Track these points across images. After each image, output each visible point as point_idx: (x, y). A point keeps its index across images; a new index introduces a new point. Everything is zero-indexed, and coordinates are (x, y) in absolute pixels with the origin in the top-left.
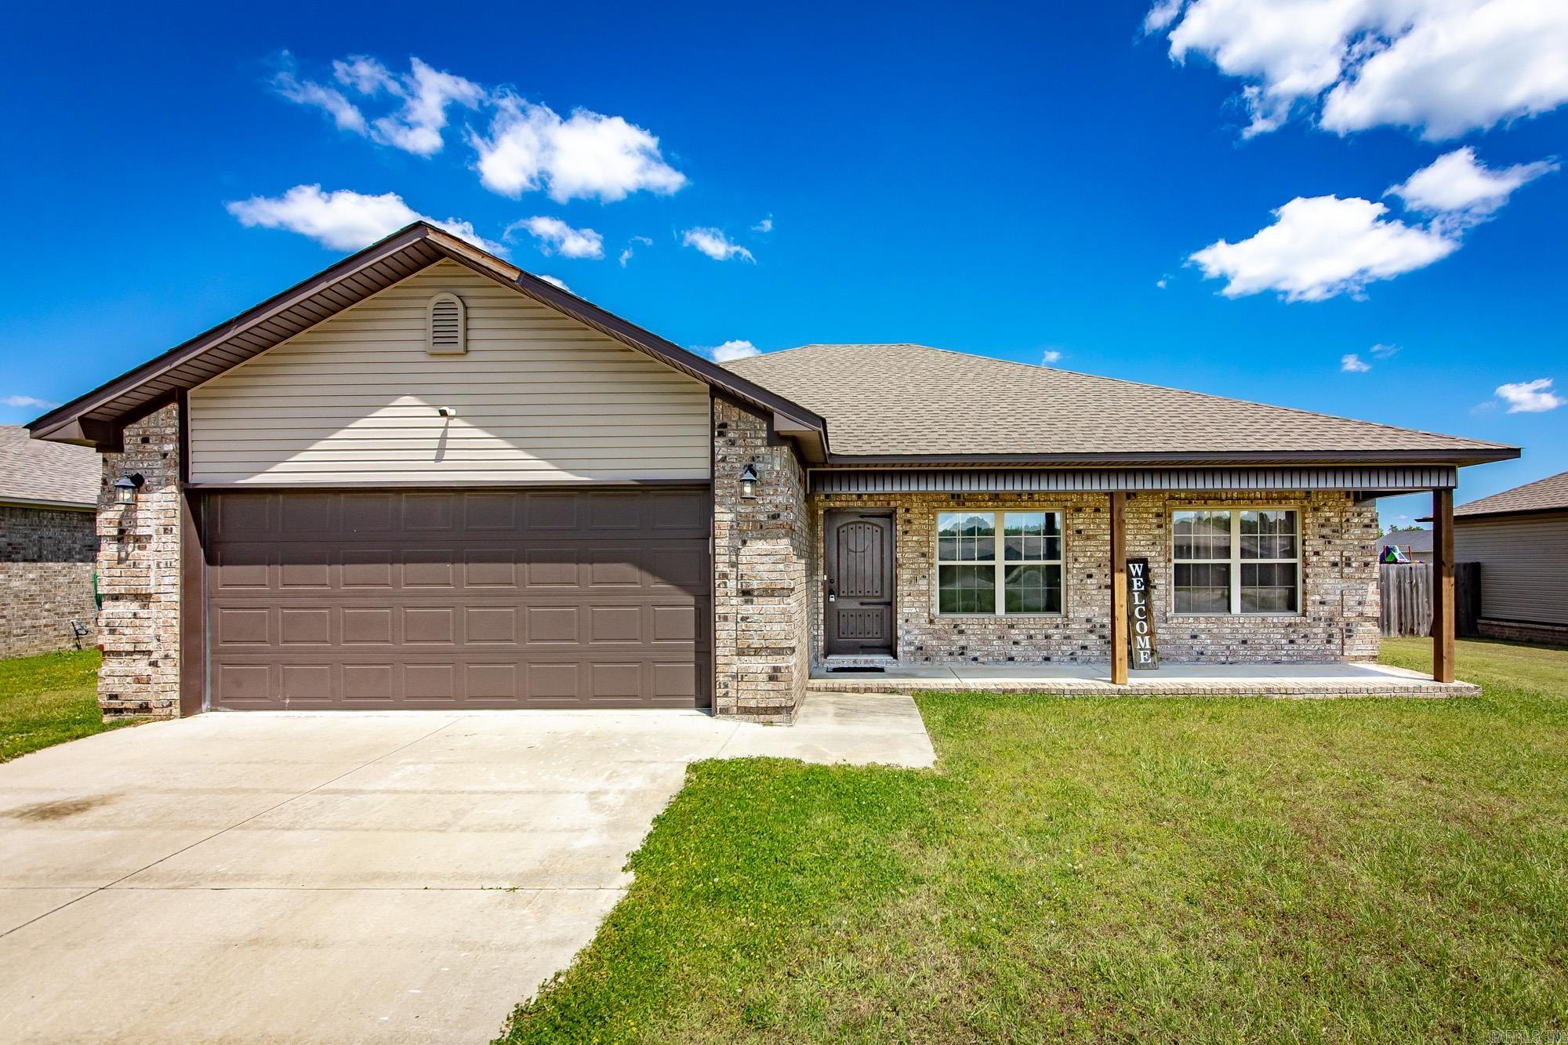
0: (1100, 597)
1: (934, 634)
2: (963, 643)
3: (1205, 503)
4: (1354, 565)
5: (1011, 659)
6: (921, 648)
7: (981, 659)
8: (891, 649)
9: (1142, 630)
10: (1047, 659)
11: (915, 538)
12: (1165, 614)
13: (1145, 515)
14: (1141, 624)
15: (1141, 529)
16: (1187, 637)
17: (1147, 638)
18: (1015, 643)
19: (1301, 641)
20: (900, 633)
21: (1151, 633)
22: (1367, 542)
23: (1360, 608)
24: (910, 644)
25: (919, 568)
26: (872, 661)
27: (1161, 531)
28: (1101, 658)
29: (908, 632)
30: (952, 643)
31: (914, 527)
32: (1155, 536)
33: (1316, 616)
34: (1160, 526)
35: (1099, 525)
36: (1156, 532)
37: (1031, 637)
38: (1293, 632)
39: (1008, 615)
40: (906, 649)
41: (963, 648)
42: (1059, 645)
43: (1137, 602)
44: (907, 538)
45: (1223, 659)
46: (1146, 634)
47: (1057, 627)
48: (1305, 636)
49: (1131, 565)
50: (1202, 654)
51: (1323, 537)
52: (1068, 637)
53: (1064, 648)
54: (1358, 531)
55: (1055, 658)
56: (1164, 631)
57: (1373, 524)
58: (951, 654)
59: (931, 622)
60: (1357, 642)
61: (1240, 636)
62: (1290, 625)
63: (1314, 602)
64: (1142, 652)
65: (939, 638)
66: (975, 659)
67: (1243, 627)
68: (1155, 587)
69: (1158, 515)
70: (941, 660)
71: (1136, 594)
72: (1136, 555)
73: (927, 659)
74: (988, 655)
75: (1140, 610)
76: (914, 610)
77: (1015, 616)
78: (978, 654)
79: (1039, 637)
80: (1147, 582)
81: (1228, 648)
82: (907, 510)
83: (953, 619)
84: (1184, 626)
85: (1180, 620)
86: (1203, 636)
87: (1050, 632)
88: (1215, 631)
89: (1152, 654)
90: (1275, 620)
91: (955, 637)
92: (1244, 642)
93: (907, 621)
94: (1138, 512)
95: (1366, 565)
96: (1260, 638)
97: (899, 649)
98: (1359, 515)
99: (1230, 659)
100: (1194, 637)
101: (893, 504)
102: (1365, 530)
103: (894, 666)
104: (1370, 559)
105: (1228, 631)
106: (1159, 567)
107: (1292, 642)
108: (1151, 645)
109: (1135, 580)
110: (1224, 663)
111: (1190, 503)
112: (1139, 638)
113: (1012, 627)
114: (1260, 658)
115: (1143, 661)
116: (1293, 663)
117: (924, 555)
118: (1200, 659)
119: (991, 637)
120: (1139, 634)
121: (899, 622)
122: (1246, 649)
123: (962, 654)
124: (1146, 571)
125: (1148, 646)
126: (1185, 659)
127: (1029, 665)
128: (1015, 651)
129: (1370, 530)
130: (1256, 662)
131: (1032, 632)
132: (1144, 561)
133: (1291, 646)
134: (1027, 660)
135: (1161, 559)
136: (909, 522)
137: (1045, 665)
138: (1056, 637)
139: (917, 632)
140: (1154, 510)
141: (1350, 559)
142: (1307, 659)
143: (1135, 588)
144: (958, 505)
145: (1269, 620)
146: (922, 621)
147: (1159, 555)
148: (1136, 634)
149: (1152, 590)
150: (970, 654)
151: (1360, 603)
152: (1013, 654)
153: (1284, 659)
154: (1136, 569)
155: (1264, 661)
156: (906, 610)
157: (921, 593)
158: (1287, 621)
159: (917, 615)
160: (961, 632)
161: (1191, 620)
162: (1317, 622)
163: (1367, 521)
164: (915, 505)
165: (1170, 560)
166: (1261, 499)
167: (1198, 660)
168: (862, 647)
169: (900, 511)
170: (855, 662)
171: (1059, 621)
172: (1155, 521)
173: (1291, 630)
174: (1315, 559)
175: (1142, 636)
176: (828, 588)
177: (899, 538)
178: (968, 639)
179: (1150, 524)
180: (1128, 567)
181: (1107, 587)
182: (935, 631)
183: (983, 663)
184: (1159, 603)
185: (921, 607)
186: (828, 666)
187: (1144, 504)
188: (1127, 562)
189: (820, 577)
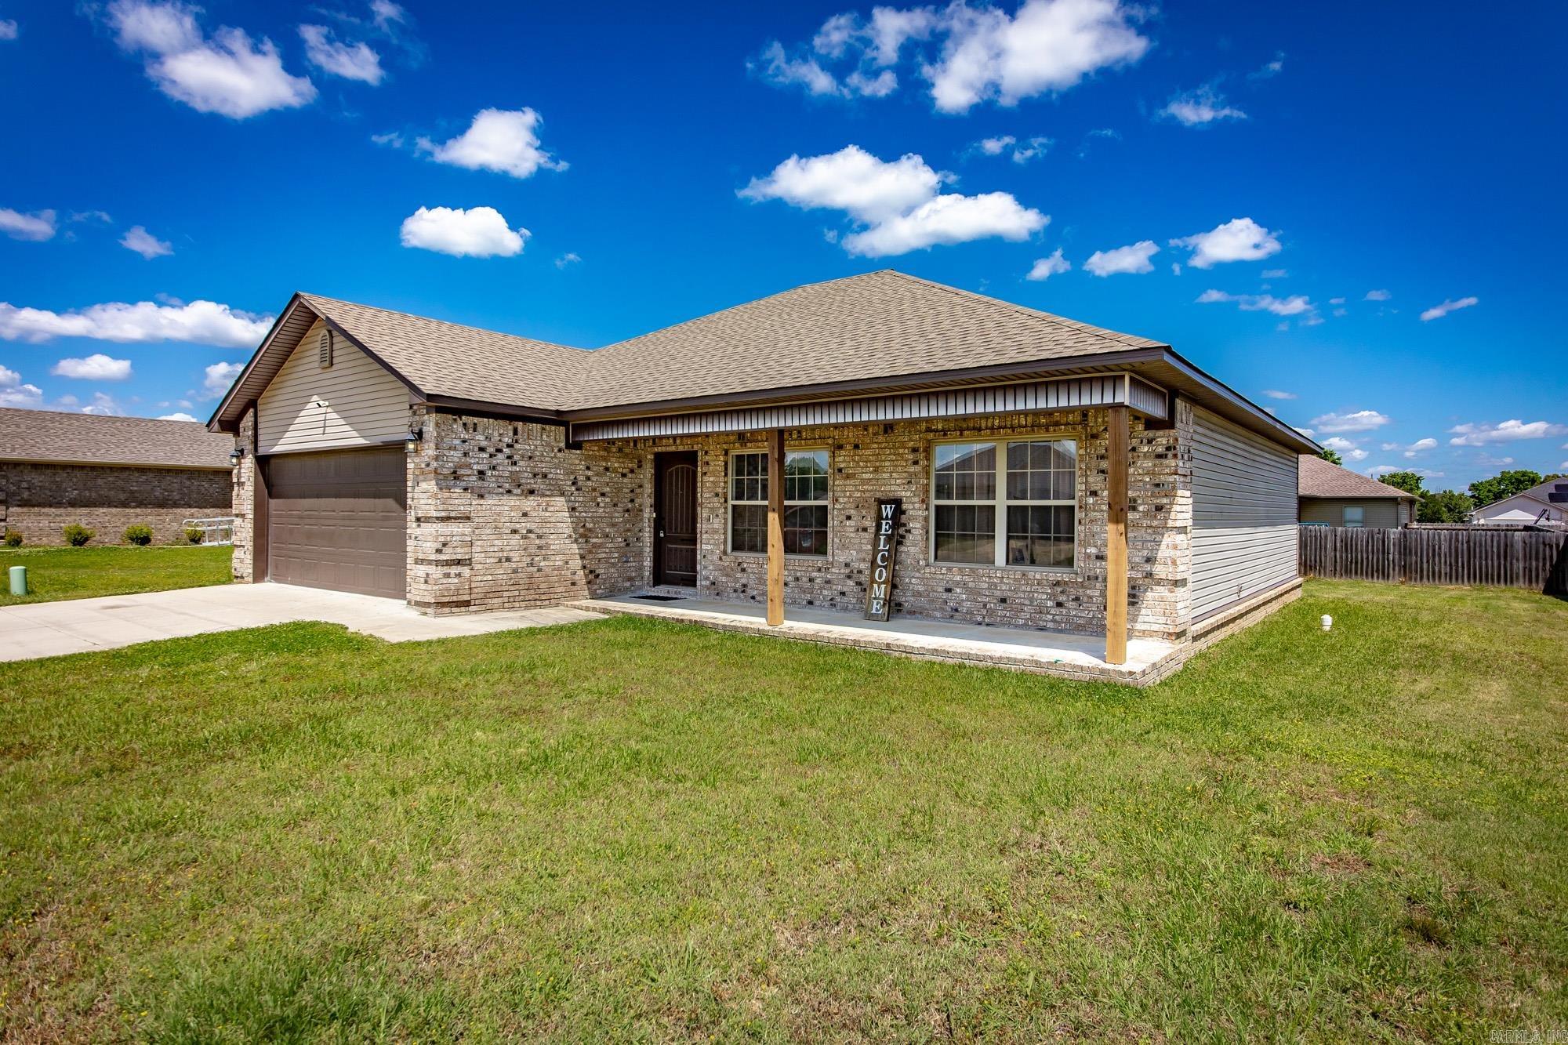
0: (858, 541)
1: (723, 569)
2: (744, 581)
3: (961, 435)
4: (1141, 508)
6: (714, 583)
7: (758, 598)
8: (691, 582)
9: (880, 578)
10: (810, 603)
11: (711, 479)
12: (918, 562)
13: (901, 451)
14: (881, 571)
15: (896, 466)
16: (941, 589)
17: (883, 587)
18: (786, 584)
19: (1071, 605)
20: (698, 568)
21: (888, 581)
22: (1163, 478)
23: (1148, 567)
24: (707, 578)
25: (714, 507)
26: (680, 593)
27: (919, 469)
28: (857, 606)
29: (705, 568)
30: (736, 580)
31: (711, 468)
32: (910, 474)
33: (1092, 574)
34: (917, 463)
35: (858, 462)
36: (912, 469)
37: (797, 579)
38: (1062, 592)
40: (704, 583)
41: (744, 586)
42: (821, 589)
43: (881, 547)
44: (706, 479)
45: (979, 619)
46: (883, 583)
47: (819, 570)
48: (1077, 599)
49: (883, 506)
50: (956, 610)
51: (1103, 472)
52: (828, 582)
53: (825, 592)
54: (1148, 464)
55: (817, 603)
56: (918, 581)
57: (1170, 454)
58: (735, 591)
59: (723, 559)
60: (1143, 611)
61: (998, 593)
62: (1058, 583)
63: (1088, 556)
64: (875, 602)
65: (727, 575)
66: (753, 598)
67: (1002, 582)
68: (909, 531)
69: (915, 450)
70: (728, 596)
71: (882, 538)
72: (891, 495)
73: (718, 594)
75: (883, 556)
76: (709, 547)
78: (755, 592)
79: (804, 579)
80: (898, 524)
81: (985, 606)
82: (706, 453)
83: (739, 558)
84: (937, 576)
85: (937, 569)
86: (958, 590)
87: (815, 574)
88: (971, 585)
89: (884, 605)
90: (1038, 576)
91: (739, 575)
92: (1003, 601)
93: (704, 556)
94: (894, 447)
95: (1159, 508)
96: (1020, 597)
97: (698, 583)
98: (1150, 442)
99: (987, 620)
100: (949, 590)
101: (697, 447)
102: (1158, 461)
103: (694, 599)
104: (1165, 501)
105: (986, 585)
106: (914, 509)
107: (1059, 605)
108: (887, 594)
109: (884, 522)
110: (980, 624)
112: (875, 586)
114: (1021, 622)
115: (874, 611)
116: (1061, 631)
117: (717, 495)
118: (953, 617)
120: (876, 582)
121: (699, 557)
122: (1005, 609)
123: (743, 592)
124: (899, 511)
125: (882, 596)
126: (938, 615)
127: (793, 608)
129: (1166, 462)
130: (1017, 626)
131: (799, 574)
132: (898, 502)
133: (1057, 611)
134: (794, 603)
135: (916, 499)
136: (709, 463)
137: (808, 610)
138: (818, 580)
139: (711, 567)
140: (911, 444)
141: (1135, 501)
142: (1079, 629)
143: (883, 532)
144: (742, 446)
145: (1031, 575)
146: (716, 557)
147: (915, 495)
148: (874, 581)
149: (907, 535)
150: (750, 592)
151: (1148, 560)
153: (1050, 625)
154: (888, 510)
155: (1025, 626)
156: (703, 547)
157: (716, 532)
158: (1052, 578)
159: (711, 552)
160: (743, 570)
161: (944, 571)
162: (1093, 582)
163: (1160, 450)
164: (712, 448)
165: (930, 501)
166: (1026, 426)
167: (952, 617)
168: (682, 579)
169: (699, 454)
170: (668, 592)
171: (821, 564)
172: (911, 457)
173: (1059, 589)
174: (1091, 500)
175: (879, 584)
176: (658, 525)
177: (699, 479)
178: (748, 578)
179: (907, 461)
180: (880, 509)
181: (865, 530)
182: (724, 568)
183: (759, 602)
184: (912, 549)
185: (715, 544)
186: (650, 594)
187: (901, 439)
188: (881, 502)
189: (649, 514)
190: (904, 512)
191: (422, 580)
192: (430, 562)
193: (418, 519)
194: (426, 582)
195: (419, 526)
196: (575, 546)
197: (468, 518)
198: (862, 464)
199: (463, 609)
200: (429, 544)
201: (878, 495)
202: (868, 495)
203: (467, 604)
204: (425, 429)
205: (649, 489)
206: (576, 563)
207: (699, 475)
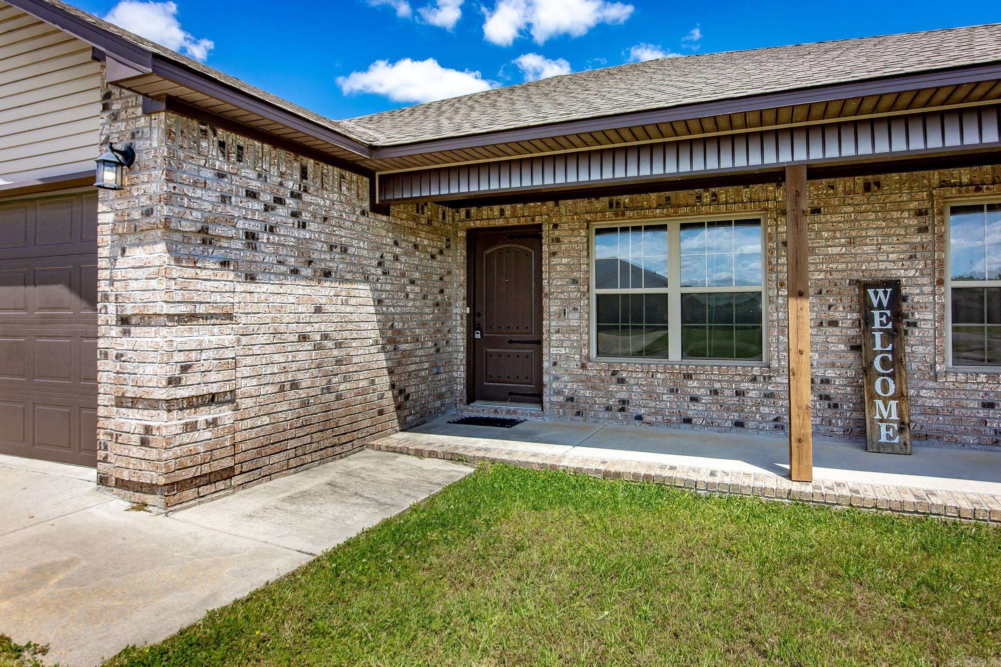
0: (822, 338)
1: (587, 382)
2: (623, 395)
5: (688, 421)
6: (572, 399)
7: (647, 419)
8: (536, 397)
9: (885, 388)
10: (739, 424)
11: (564, 261)
12: (933, 367)
13: (896, 215)
14: (884, 381)
15: (888, 235)
16: (976, 405)
17: (893, 404)
18: (694, 399)
20: (546, 379)
21: (900, 396)
24: (559, 392)
25: (569, 298)
26: (515, 412)
27: (926, 238)
28: (823, 429)
29: (556, 378)
30: (609, 395)
31: (563, 247)
32: (914, 246)
34: (922, 230)
36: (917, 239)
37: (716, 392)
39: (686, 361)
40: (554, 399)
41: (624, 402)
42: (757, 405)
43: (878, 347)
44: (555, 261)
46: (893, 398)
47: (754, 379)
49: (871, 292)
52: (770, 395)
53: (765, 410)
55: (751, 424)
56: (931, 393)
58: (608, 409)
59: (583, 366)
64: (883, 426)
65: (594, 388)
66: (639, 418)
68: (914, 325)
69: (920, 213)
70: (596, 416)
71: (878, 335)
72: (880, 275)
73: (578, 414)
74: (656, 413)
75: (884, 361)
76: (563, 351)
77: (694, 362)
78: (643, 411)
79: (727, 392)
80: (897, 316)
82: (555, 226)
83: (610, 365)
84: (968, 387)
85: (962, 377)
87: (744, 386)
89: (901, 430)
91: (613, 388)
93: (555, 364)
94: (885, 209)
97: (546, 399)
100: (989, 406)
101: (538, 220)
103: (539, 420)
106: (922, 293)
108: (900, 414)
109: (876, 313)
111: (978, 189)
112: (879, 403)
113: (688, 376)
115: (883, 439)
117: (575, 281)
119: (660, 390)
120: (879, 397)
121: (546, 365)
123: (622, 410)
124: (897, 299)
125: (894, 416)
126: (971, 440)
127: (711, 433)
128: (692, 410)
131: (717, 385)
132: (894, 285)
134: (710, 424)
135: (926, 280)
136: (558, 240)
137: (736, 435)
138: (752, 394)
139: (566, 378)
140: (915, 204)
143: (877, 325)
144: (616, 215)
146: (573, 365)
147: (922, 275)
148: (873, 396)
149: (910, 330)
150: (632, 410)
152: (690, 414)
154: (879, 297)
156: (554, 351)
157: (574, 330)
159: (568, 357)
160: (621, 381)
161: (982, 378)
164: (564, 219)
165: (941, 282)
168: (511, 394)
169: (545, 228)
170: (496, 411)
171: (756, 371)
172: (914, 222)
175: (885, 401)
176: (473, 323)
177: (545, 261)
178: (630, 391)
179: (906, 227)
180: (866, 294)
181: (834, 323)
182: (589, 378)
183: (649, 423)
184: (920, 349)
185: (572, 347)
186: (466, 414)
187: (894, 198)
188: (864, 286)
189: (460, 309)
190: (905, 299)
191: (136, 439)
192: (153, 404)
193: (124, 321)
194: (144, 443)
195: (126, 333)
196: (382, 356)
197: (229, 316)
198: (825, 234)
199: (221, 485)
200: (150, 369)
201: (856, 276)
202: (836, 275)
203: (227, 474)
204: (139, 145)
205: (460, 275)
206: (384, 381)
207: (545, 255)
